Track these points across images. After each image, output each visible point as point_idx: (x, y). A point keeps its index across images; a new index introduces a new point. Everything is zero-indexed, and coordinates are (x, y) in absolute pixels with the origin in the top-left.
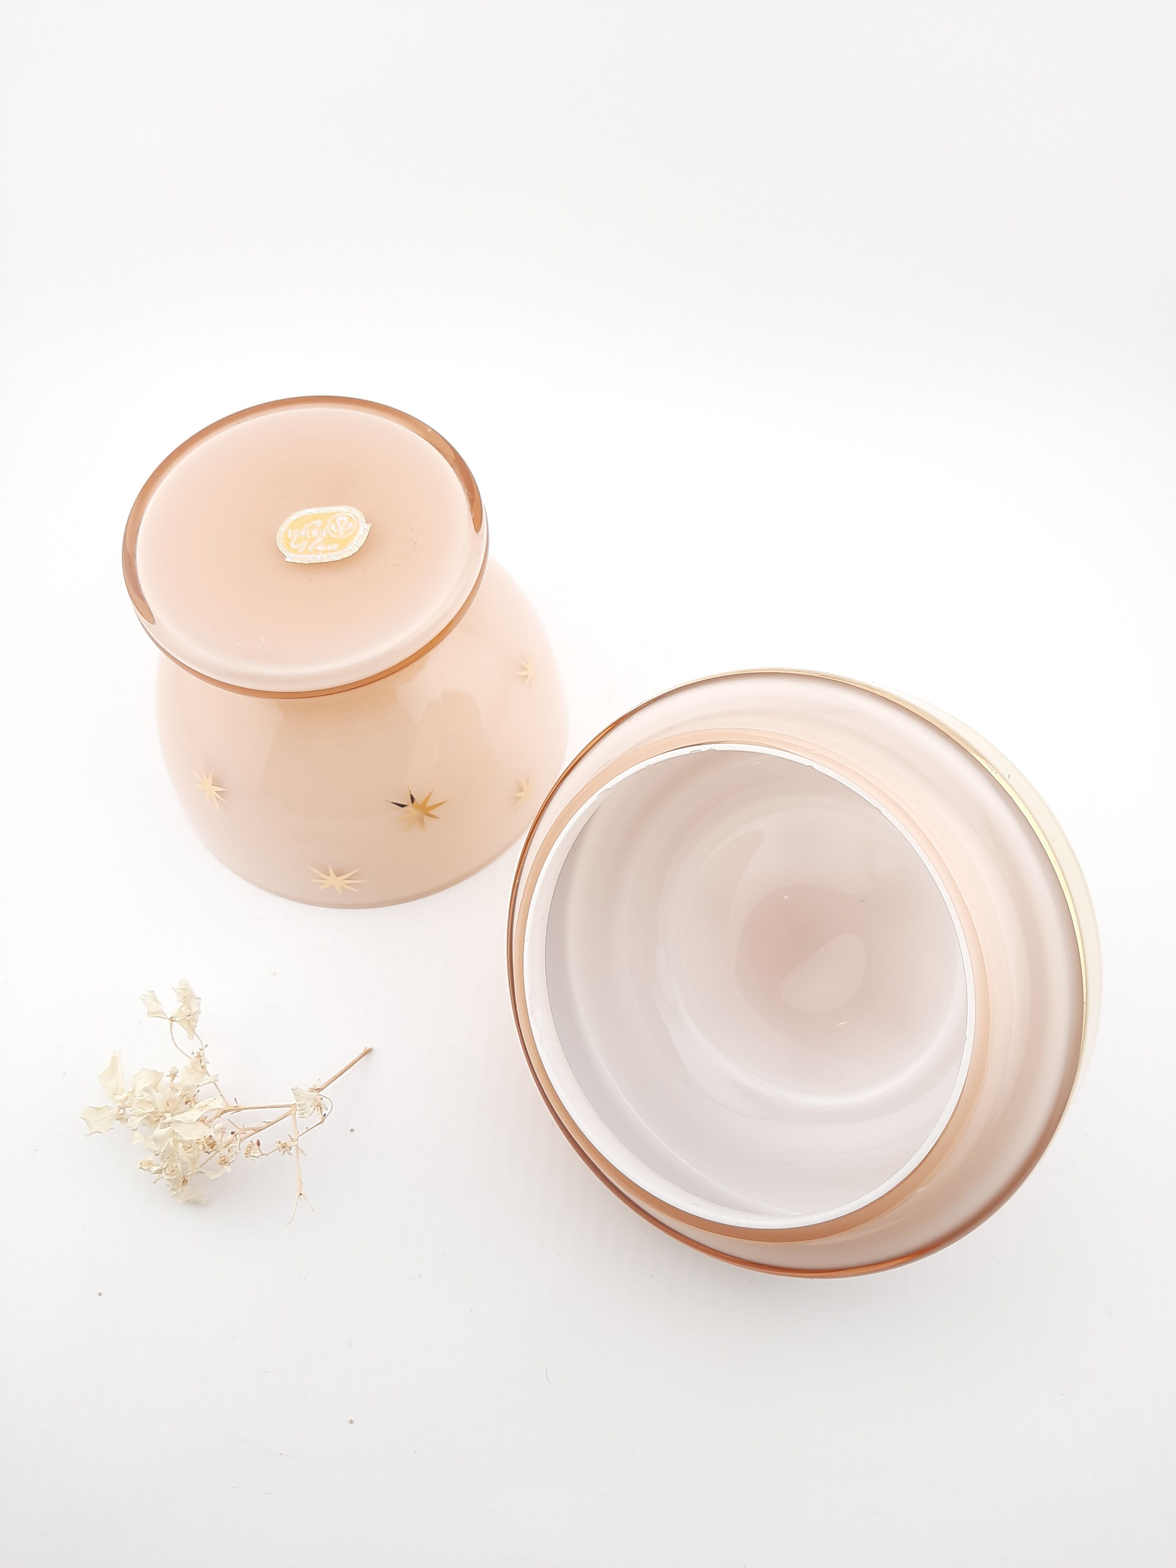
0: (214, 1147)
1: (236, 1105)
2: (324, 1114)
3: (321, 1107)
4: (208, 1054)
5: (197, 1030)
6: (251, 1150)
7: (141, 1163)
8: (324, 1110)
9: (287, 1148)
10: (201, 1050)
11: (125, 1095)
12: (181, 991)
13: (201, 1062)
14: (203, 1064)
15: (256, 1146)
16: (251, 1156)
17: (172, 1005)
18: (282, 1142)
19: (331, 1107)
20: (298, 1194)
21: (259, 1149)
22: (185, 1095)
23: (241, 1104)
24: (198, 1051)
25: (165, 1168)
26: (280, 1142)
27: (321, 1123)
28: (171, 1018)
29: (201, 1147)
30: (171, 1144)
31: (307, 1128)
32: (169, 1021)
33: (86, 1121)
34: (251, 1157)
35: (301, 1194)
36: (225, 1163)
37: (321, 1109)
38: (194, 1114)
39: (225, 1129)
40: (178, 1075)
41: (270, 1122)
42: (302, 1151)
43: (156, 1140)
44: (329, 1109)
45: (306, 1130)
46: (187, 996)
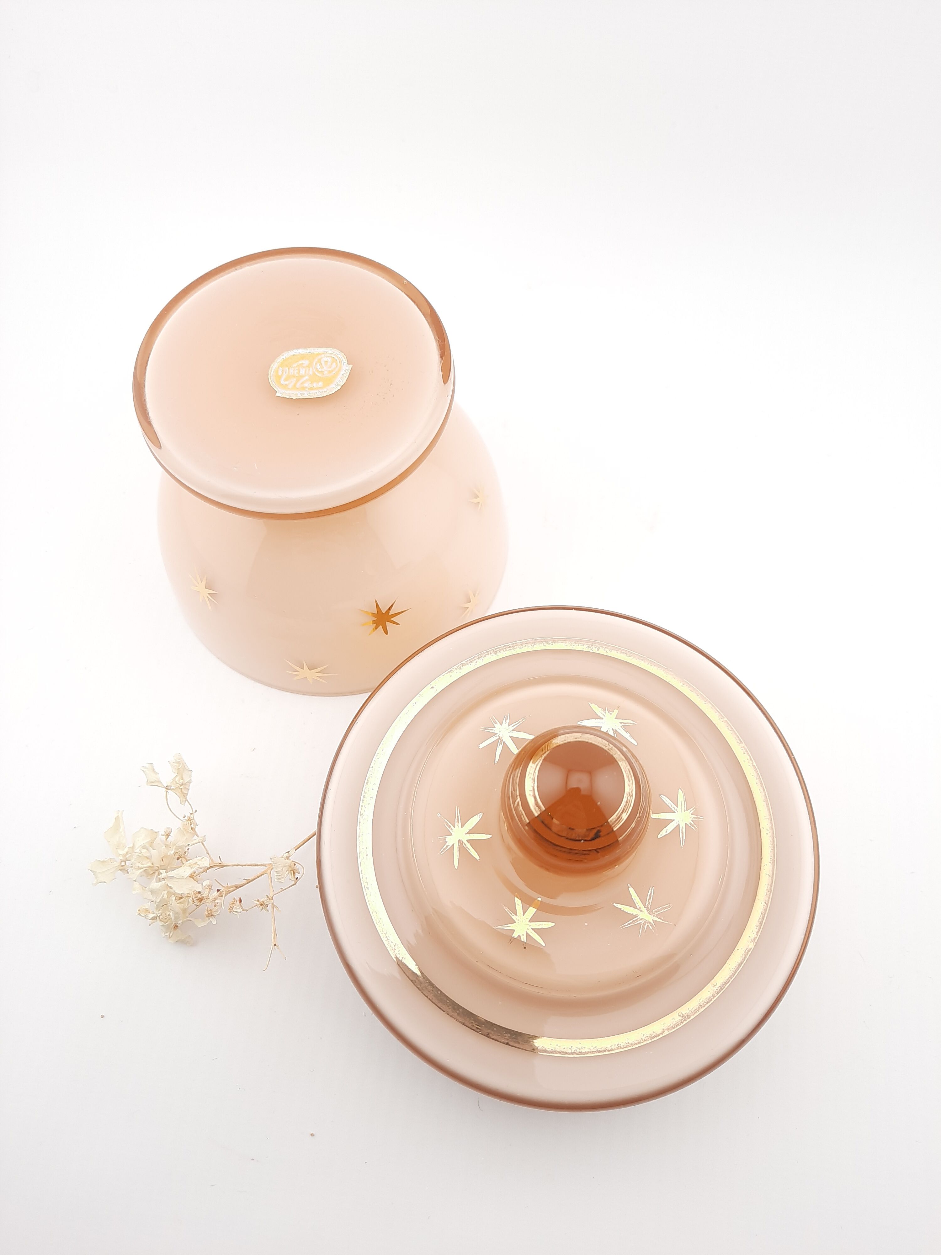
0: (202, 901)
1: (220, 862)
2: (296, 877)
3: (294, 872)
4: (197, 818)
5: (188, 797)
6: (234, 906)
7: (139, 910)
8: (296, 874)
9: (265, 906)
10: (191, 814)
11: (126, 850)
12: (175, 764)
13: (191, 825)
14: (192, 826)
15: (238, 902)
16: (234, 911)
17: (167, 776)
18: (261, 900)
19: (303, 872)
20: (272, 945)
21: (241, 905)
22: (177, 852)
23: (225, 862)
24: (189, 815)
25: (160, 916)
26: (258, 901)
27: (294, 885)
28: (166, 786)
29: (190, 900)
30: (166, 896)
31: (282, 888)
32: (165, 789)
33: (93, 872)
34: (234, 912)
35: (275, 945)
36: (211, 916)
37: (294, 873)
38: (185, 871)
39: (211, 886)
40: (171, 835)
41: (249, 879)
42: (277, 908)
43: (152, 892)
44: (301, 874)
45: (281, 890)
46: (181, 768)
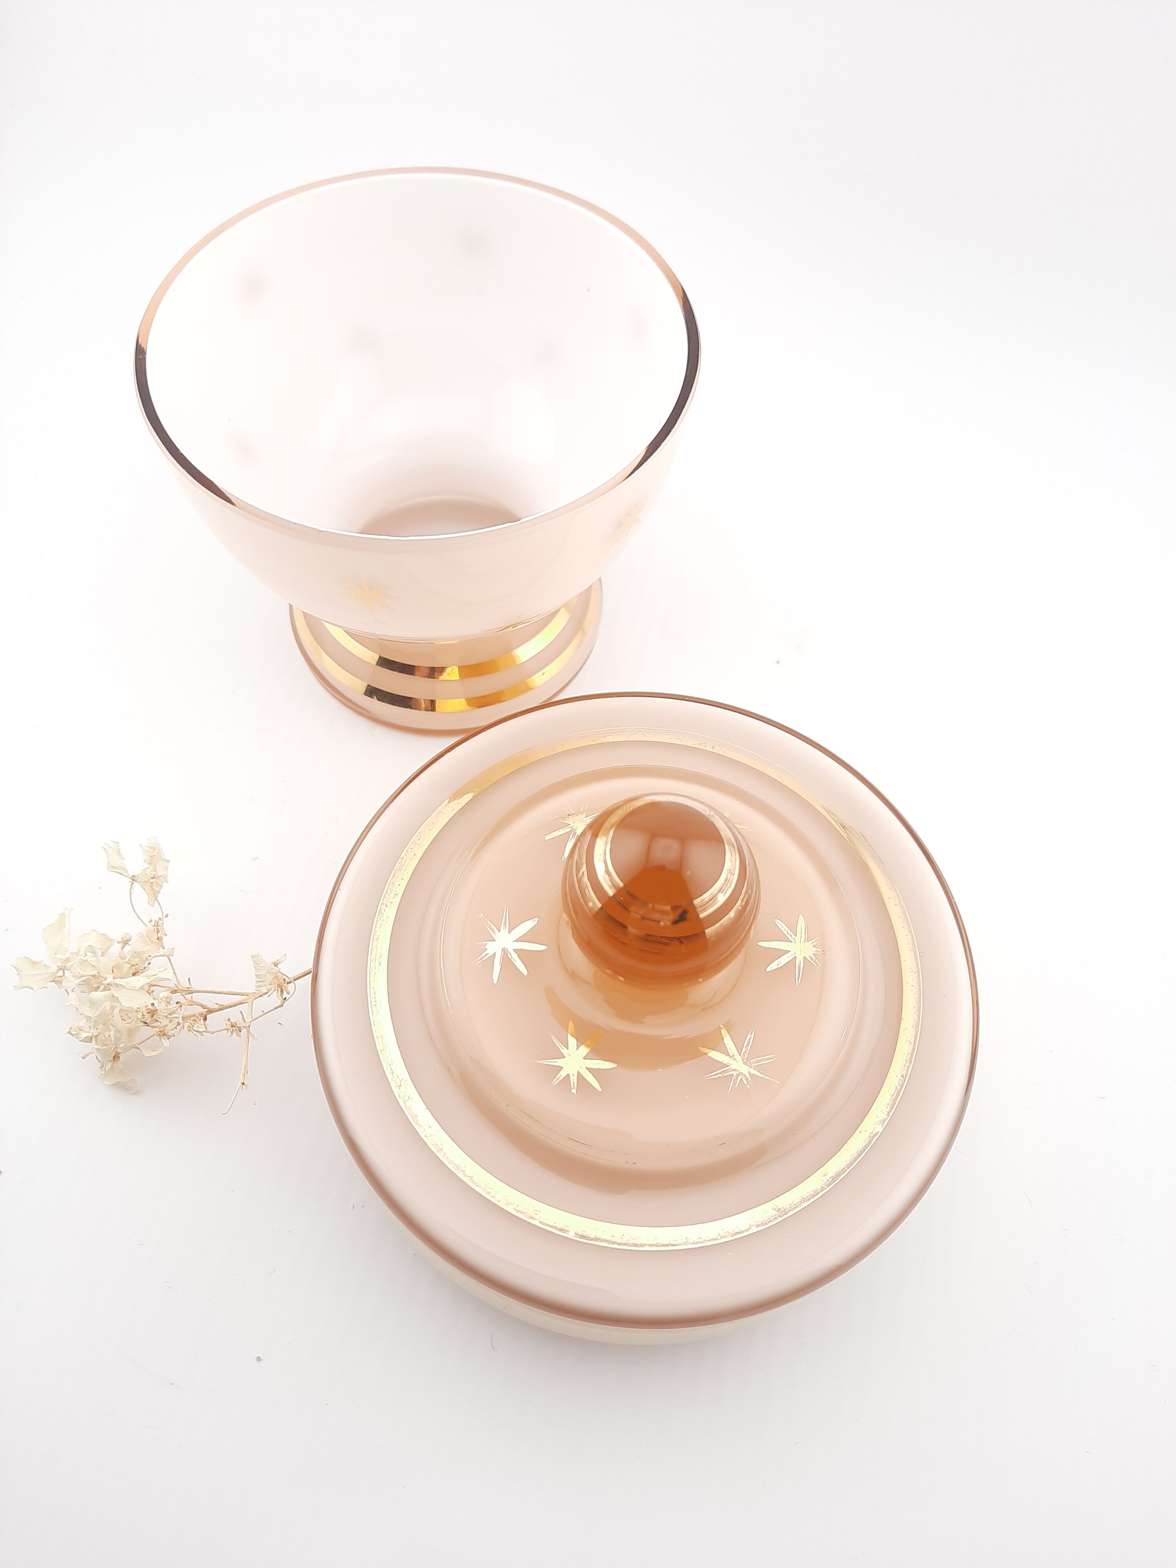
0: (155, 1016)
1: (189, 986)
2: (284, 997)
3: (282, 989)
4: (167, 925)
5: (160, 897)
6: (195, 1024)
7: (71, 1028)
8: (285, 992)
9: (236, 1028)
10: (160, 919)
11: (68, 955)
12: (148, 849)
13: (158, 932)
14: (159, 935)
15: (202, 1020)
16: (194, 1030)
17: (136, 864)
18: (233, 1021)
19: (293, 990)
20: (240, 1084)
21: (205, 1024)
22: (134, 965)
23: (195, 987)
24: (157, 919)
25: (97, 1035)
26: (229, 1020)
27: (280, 1007)
28: (133, 876)
29: (140, 1016)
30: (108, 1008)
31: (263, 1011)
32: (130, 880)
33: (17, 970)
34: (193, 1032)
35: (243, 1084)
36: (163, 1035)
37: (282, 991)
38: (140, 981)
39: (171, 1000)
40: (130, 943)
41: (222, 1005)
42: (253, 1036)
43: (92, 1003)
44: (291, 993)
45: (261, 1013)
46: (155, 856)
